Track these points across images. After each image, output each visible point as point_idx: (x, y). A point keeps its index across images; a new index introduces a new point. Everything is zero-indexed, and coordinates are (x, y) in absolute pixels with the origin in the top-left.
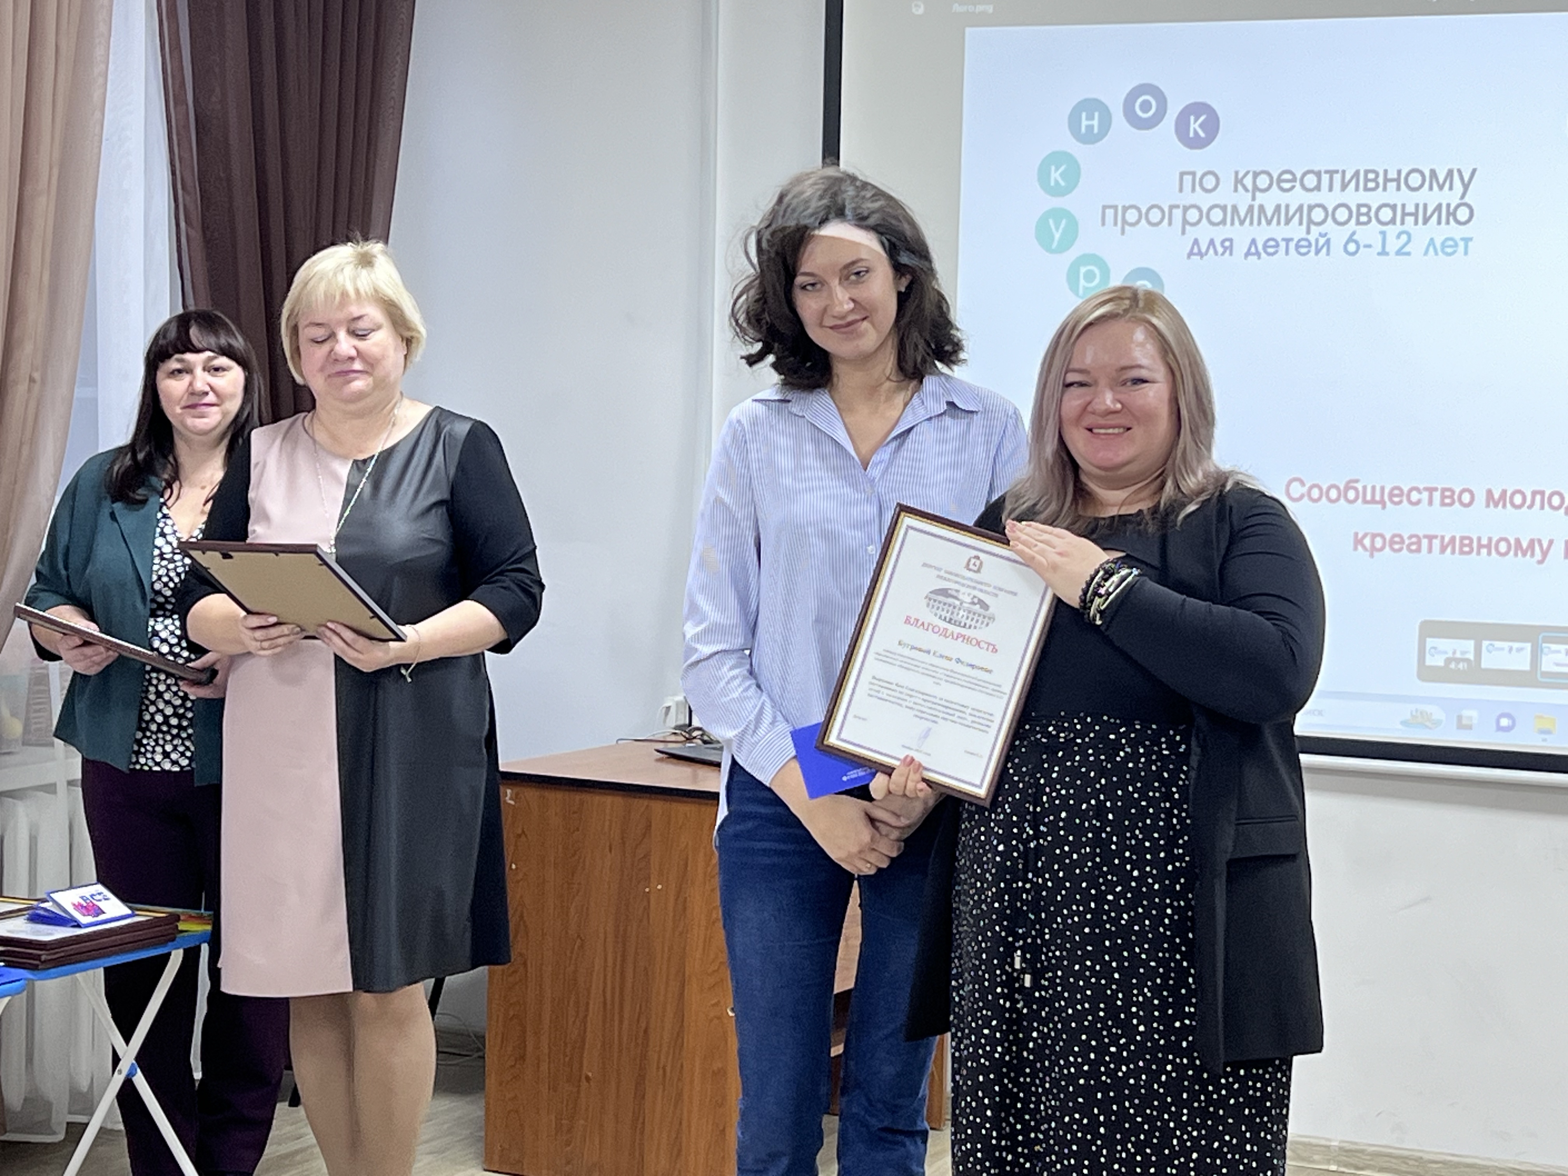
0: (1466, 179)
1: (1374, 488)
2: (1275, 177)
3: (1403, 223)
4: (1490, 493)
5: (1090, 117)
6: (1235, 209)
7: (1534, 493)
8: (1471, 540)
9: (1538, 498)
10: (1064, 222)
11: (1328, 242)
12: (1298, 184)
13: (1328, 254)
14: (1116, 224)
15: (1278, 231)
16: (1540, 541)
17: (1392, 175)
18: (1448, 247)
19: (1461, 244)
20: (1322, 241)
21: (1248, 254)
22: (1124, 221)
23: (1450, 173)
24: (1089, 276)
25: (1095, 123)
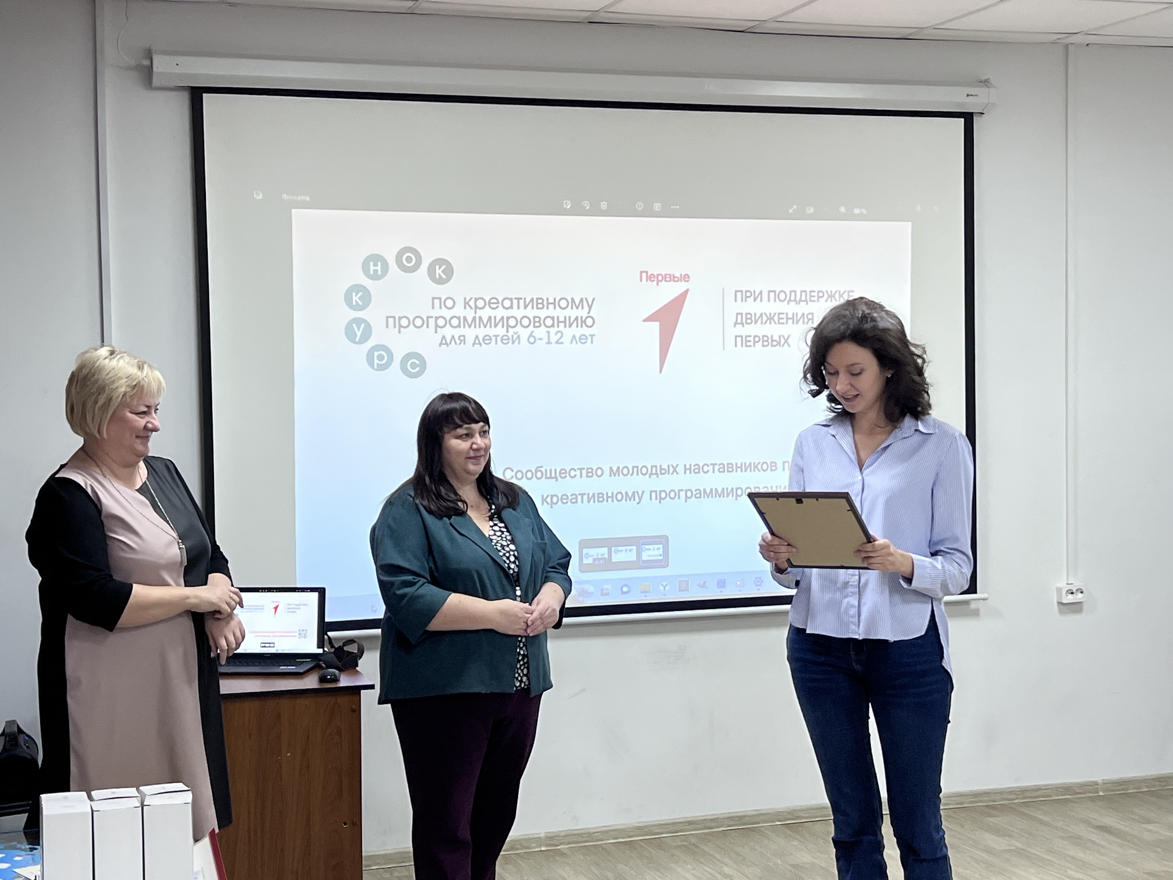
0: (590, 303)
1: (551, 470)
2: (487, 301)
3: (558, 326)
4: (611, 468)
5: (375, 265)
6: (465, 318)
7: (633, 467)
8: (603, 494)
9: (635, 469)
10: (363, 325)
11: (519, 337)
12: (500, 305)
13: (519, 343)
14: (395, 327)
15: (491, 331)
16: (637, 492)
17: (551, 300)
18: (583, 339)
19: (589, 338)
20: (515, 336)
21: (474, 344)
22: (401, 326)
23: (582, 300)
24: (380, 358)
25: (379, 268)
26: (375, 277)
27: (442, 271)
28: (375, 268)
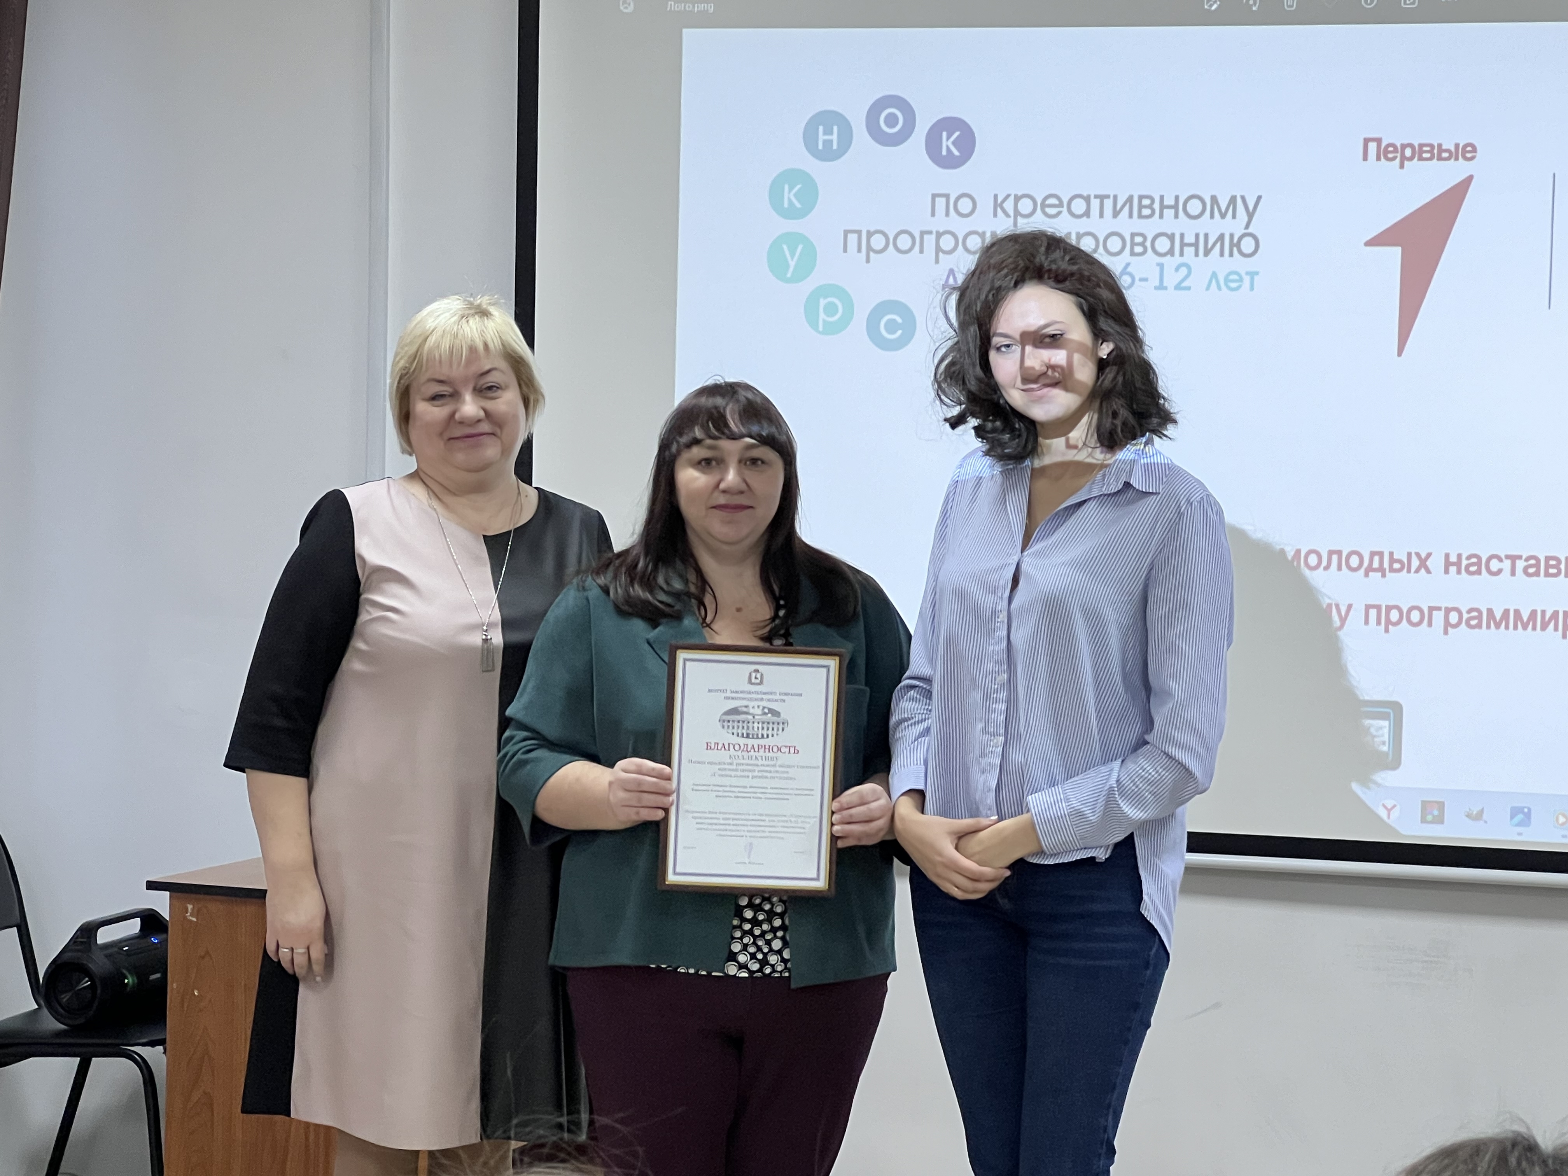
0: (1251, 208)
2: (1039, 202)
3: (1182, 254)
5: (828, 131)
7: (1331, 553)
9: (1335, 558)
10: (800, 247)
14: (859, 250)
16: (1337, 606)
17: (1169, 201)
18: (1232, 282)
19: (1247, 280)
22: (869, 249)
23: (1233, 200)
24: (830, 310)
25: (834, 137)
26: (828, 154)
27: (954, 143)
28: (827, 137)
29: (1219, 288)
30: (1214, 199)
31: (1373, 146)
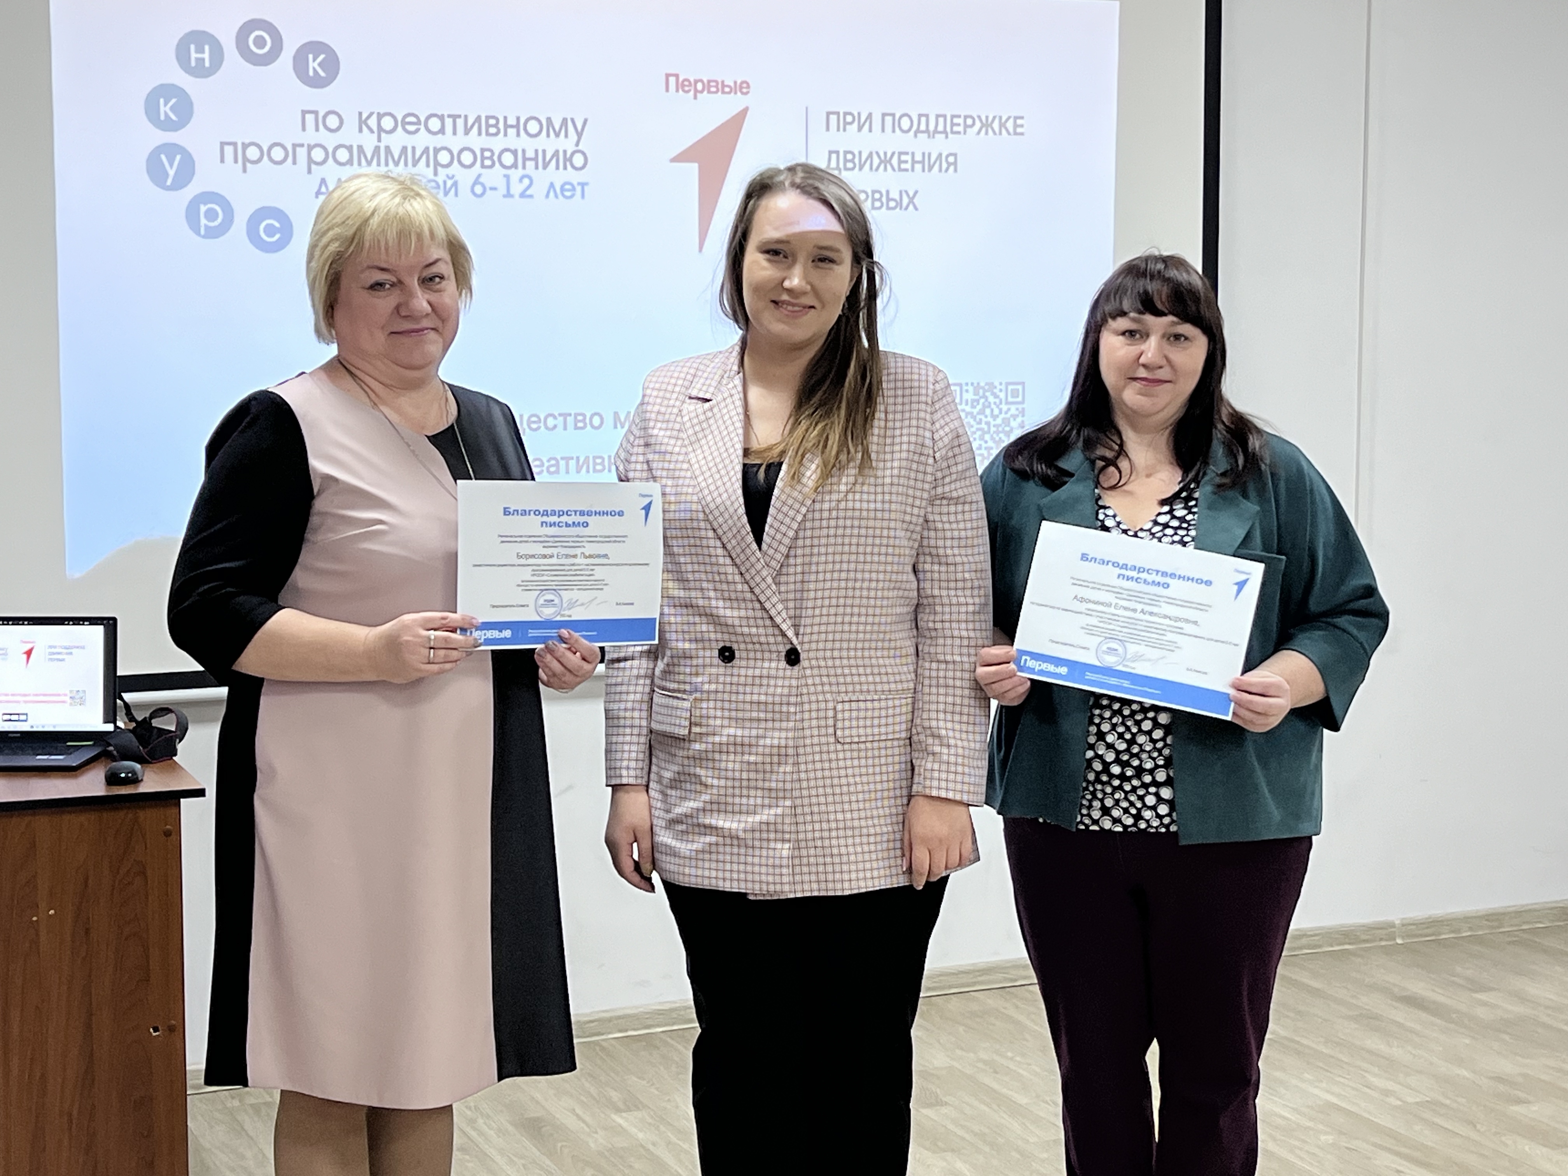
0: (579, 128)
2: (400, 119)
3: (524, 167)
5: (200, 50)
6: (360, 148)
10: (178, 157)
11: (455, 184)
12: (422, 127)
13: (456, 195)
17: (512, 121)
18: (567, 190)
19: (579, 189)
20: (449, 183)
22: (245, 160)
23: (565, 120)
24: (211, 215)
25: (206, 56)
26: (200, 71)
27: (320, 65)
28: (200, 56)
29: (556, 196)
30: (549, 120)
31: (672, 80)
